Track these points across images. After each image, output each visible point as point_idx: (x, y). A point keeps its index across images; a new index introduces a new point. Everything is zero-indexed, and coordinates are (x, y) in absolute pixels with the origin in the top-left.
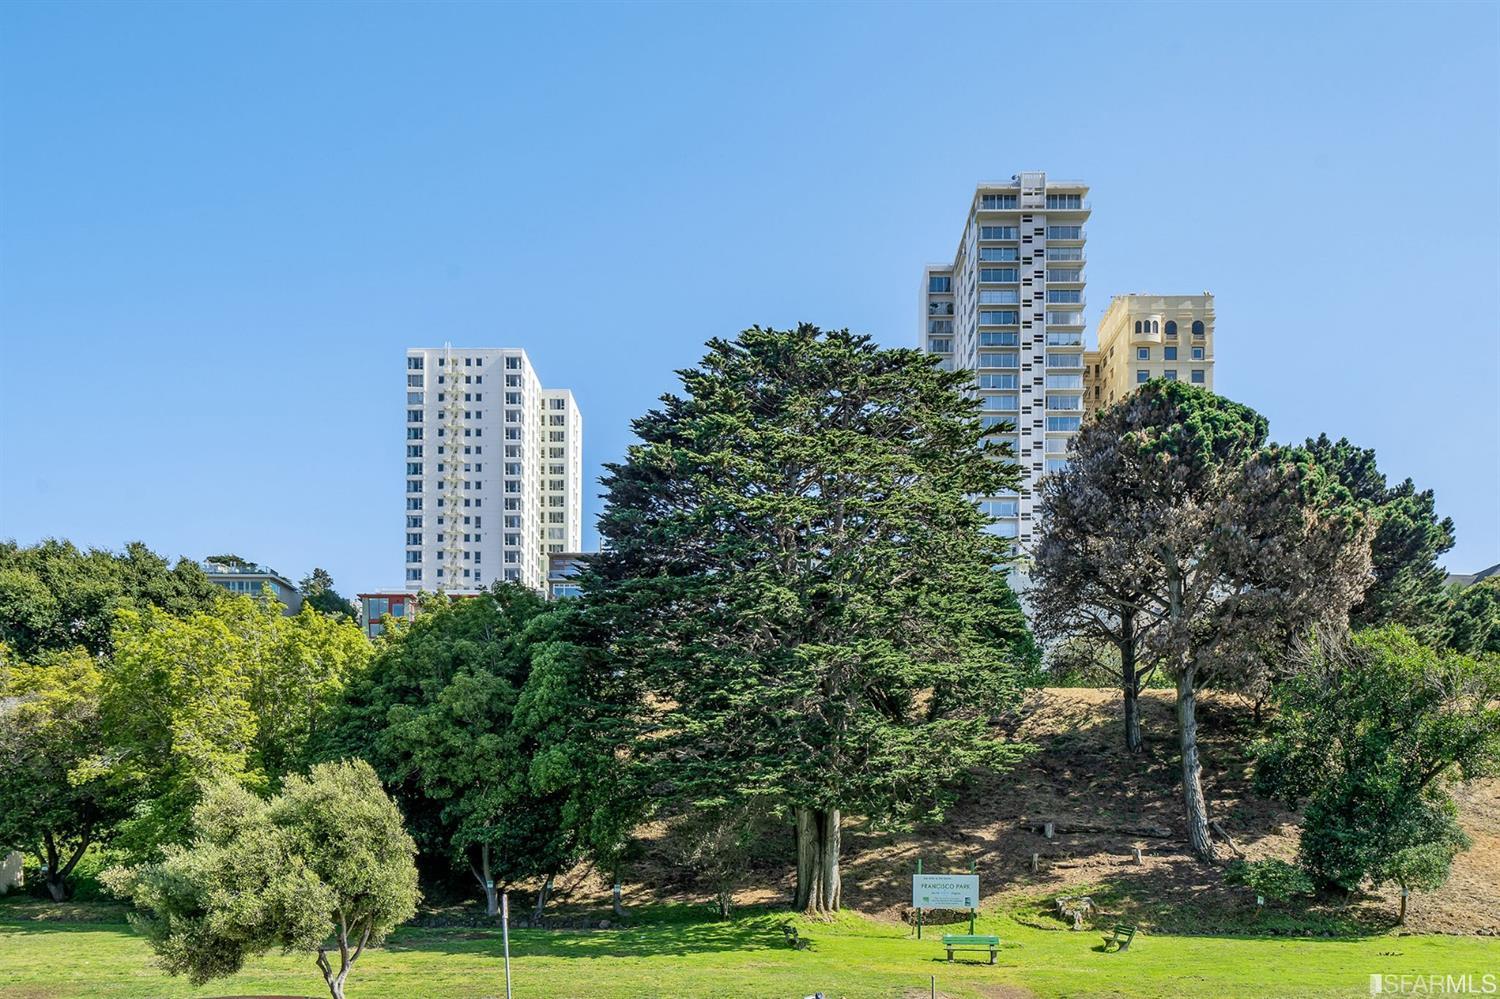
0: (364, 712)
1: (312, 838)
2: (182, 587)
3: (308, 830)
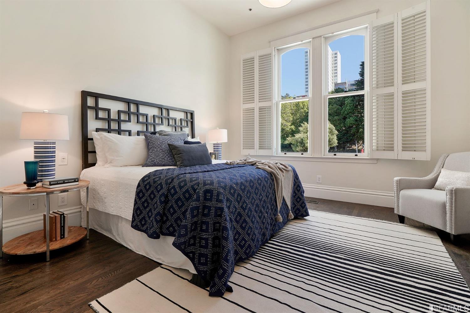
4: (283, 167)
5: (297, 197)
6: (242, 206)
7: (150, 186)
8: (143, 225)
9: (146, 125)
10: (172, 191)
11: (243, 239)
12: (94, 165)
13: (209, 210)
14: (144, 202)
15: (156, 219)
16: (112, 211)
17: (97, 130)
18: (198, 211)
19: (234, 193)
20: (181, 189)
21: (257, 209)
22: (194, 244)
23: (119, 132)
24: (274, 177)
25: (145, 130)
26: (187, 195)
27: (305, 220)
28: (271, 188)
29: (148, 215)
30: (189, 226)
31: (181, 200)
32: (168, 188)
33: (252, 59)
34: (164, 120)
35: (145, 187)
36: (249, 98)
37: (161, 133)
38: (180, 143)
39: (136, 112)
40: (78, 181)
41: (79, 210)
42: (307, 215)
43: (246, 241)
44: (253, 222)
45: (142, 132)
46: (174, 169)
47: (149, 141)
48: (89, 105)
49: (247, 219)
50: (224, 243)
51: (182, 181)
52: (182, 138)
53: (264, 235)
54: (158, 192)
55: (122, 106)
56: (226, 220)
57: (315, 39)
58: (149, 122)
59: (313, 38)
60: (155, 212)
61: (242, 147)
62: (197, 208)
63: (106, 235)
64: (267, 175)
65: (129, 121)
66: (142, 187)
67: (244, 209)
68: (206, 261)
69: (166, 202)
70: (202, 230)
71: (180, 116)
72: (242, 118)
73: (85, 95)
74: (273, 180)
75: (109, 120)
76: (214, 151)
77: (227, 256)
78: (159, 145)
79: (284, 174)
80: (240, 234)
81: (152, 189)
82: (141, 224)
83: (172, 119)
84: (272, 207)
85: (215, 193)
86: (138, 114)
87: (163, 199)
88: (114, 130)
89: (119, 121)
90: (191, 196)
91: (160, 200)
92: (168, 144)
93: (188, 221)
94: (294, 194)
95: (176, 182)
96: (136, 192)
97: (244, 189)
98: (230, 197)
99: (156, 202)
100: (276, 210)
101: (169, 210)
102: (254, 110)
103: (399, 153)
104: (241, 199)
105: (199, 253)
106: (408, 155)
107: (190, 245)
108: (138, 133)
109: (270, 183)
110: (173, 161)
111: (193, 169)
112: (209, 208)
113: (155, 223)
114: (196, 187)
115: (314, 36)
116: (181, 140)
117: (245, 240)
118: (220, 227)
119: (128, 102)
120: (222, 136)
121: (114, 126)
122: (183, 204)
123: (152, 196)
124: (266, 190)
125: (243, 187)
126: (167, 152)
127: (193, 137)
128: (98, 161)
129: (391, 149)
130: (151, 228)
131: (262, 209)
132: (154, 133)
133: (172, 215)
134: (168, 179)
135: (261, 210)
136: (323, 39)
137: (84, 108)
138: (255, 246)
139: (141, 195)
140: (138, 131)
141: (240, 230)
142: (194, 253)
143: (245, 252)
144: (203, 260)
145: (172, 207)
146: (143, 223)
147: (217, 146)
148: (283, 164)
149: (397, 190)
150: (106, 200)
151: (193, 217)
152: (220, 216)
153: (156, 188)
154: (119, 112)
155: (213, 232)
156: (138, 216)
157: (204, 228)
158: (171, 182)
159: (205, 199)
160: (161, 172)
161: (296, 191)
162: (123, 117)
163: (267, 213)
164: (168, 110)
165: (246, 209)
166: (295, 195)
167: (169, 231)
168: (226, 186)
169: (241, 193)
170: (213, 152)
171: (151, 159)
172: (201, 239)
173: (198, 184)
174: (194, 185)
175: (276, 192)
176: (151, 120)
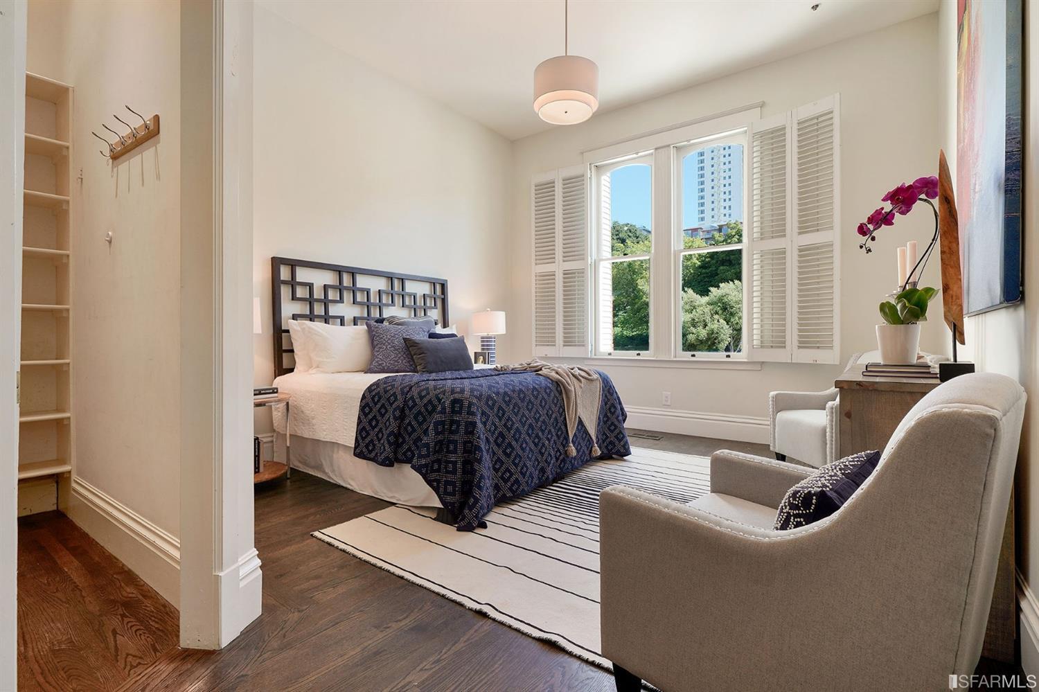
0: (707, 271)
1: (721, 309)
2: (630, 234)
3: (720, 306)
4: (583, 374)
5: (609, 423)
6: (505, 424)
7: (380, 398)
8: (370, 452)
9: (368, 306)
10: (410, 403)
11: (508, 470)
12: (291, 370)
13: (458, 426)
14: (372, 420)
15: (389, 441)
16: (324, 435)
17: (295, 317)
18: (444, 427)
19: (493, 405)
20: (421, 400)
21: (530, 432)
22: (438, 470)
23: (326, 319)
24: (562, 387)
25: (366, 315)
26: (430, 408)
27: (625, 460)
28: (556, 405)
29: (378, 438)
30: (432, 445)
31: (422, 414)
32: (405, 399)
33: (550, 185)
34: (396, 298)
35: (373, 399)
36: (546, 255)
37: (391, 320)
38: (422, 337)
39: (352, 285)
40: (277, 392)
41: (269, 439)
42: (628, 453)
43: (512, 474)
44: (523, 449)
45: (362, 318)
46: (412, 377)
47: (374, 333)
48: (282, 278)
49: (514, 443)
50: (476, 466)
51: (423, 390)
52: (426, 329)
53: (543, 470)
54: (391, 404)
55: (328, 278)
56: (479, 438)
57: (660, 151)
58: (372, 301)
59: (656, 149)
60: (386, 433)
61: (534, 343)
62: (443, 423)
63: (313, 474)
64: (551, 386)
65: (341, 300)
66: (369, 400)
67: (509, 430)
68: (454, 490)
69: (402, 417)
70: (449, 452)
71: (422, 289)
72: (533, 291)
73: (276, 263)
74: (561, 393)
75: (311, 301)
76: (483, 349)
77: (479, 482)
78: (389, 339)
79: (582, 385)
80: (502, 463)
81: (382, 401)
82: (368, 450)
83: (410, 295)
84: (559, 433)
85: (466, 403)
86: (354, 290)
87: (398, 413)
88: (319, 317)
89: (326, 302)
90: (434, 407)
91: (394, 416)
92: (404, 339)
93: (430, 439)
94: (605, 419)
95: (415, 392)
96: (360, 406)
97: (510, 401)
98: (487, 410)
99: (389, 418)
100: (567, 438)
101: (406, 429)
102: (554, 275)
103: (793, 353)
104: (503, 415)
105: (445, 481)
106: (807, 356)
107: (433, 471)
108: (355, 321)
109: (555, 396)
110: (411, 365)
111: (441, 375)
112: (458, 423)
113: (387, 446)
114: (441, 396)
115: (658, 146)
116: (424, 331)
117: (510, 471)
118: (471, 448)
119: (339, 270)
120: (497, 324)
121: (319, 309)
122: (425, 420)
123: (383, 411)
124: (547, 407)
125: (507, 399)
126: (402, 351)
127: (445, 325)
128: (297, 365)
129: (782, 345)
130: (381, 454)
131: (540, 434)
132: (381, 321)
133: (410, 435)
134: (405, 387)
135: (538, 434)
136: (672, 151)
137: (276, 283)
138: (527, 482)
139: (367, 410)
140: (354, 317)
141: (503, 458)
142: (438, 481)
143: (511, 489)
144: (450, 488)
145: (410, 424)
146: (370, 448)
147: (487, 341)
148: (586, 369)
149: (773, 412)
150: (314, 421)
151: (437, 433)
152: (472, 433)
153: (388, 399)
154: (326, 287)
155: (463, 454)
156: (363, 439)
157: (452, 447)
158: (408, 392)
159: (453, 412)
160: (394, 379)
161: (609, 414)
162: (332, 295)
163: (549, 440)
164: (402, 280)
165: (511, 428)
166: (607, 421)
167: (406, 457)
168: (481, 395)
169: (504, 406)
170: (480, 351)
171: (377, 362)
172: (448, 462)
173: (444, 393)
174: (439, 394)
175: (566, 410)
176: (375, 299)
